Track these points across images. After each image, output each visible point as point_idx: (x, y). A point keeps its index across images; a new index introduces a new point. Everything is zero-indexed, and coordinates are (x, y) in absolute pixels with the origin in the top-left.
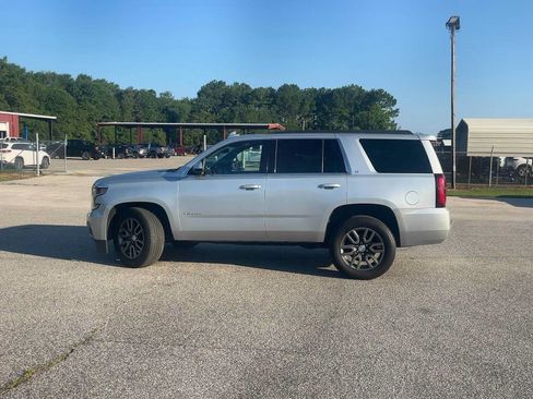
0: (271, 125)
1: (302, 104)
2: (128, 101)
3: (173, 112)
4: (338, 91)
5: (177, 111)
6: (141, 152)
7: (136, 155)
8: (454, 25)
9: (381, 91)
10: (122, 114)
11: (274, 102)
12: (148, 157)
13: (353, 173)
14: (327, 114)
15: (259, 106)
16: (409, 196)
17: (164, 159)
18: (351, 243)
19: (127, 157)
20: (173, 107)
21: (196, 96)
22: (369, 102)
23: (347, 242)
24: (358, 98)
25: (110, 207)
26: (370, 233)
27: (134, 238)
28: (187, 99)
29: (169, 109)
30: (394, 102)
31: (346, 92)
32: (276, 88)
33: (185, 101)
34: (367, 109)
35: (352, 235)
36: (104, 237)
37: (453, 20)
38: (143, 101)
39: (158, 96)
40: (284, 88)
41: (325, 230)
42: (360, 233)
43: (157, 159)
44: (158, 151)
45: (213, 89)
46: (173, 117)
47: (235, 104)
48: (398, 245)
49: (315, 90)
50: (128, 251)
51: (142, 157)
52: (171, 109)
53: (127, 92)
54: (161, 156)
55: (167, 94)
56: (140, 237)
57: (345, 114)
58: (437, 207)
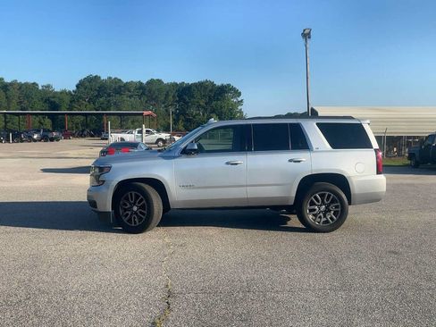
0: (146, 113)
1: (167, 95)
2: (13, 92)
3: (55, 102)
4: (195, 85)
5: (57, 101)
6: (35, 137)
7: (31, 139)
8: (306, 35)
9: (229, 85)
10: (8, 104)
11: (143, 93)
12: (40, 141)
13: (314, 149)
14: (187, 103)
15: (130, 97)
16: (358, 166)
17: (55, 142)
18: (315, 205)
19: (22, 141)
20: (54, 97)
21: (75, 88)
22: (220, 94)
23: (312, 204)
24: (211, 91)
25: (115, 183)
26: (329, 196)
27: (135, 208)
28: (65, 91)
29: (51, 100)
30: (240, 94)
31: (201, 86)
32: (144, 82)
33: (63, 92)
34: (218, 99)
35: (316, 198)
36: (109, 208)
37: (307, 31)
38: (28, 92)
39: (40, 88)
40: (151, 82)
41: (294, 195)
42: (322, 196)
43: (49, 143)
44: (50, 135)
45: (90, 82)
46: (54, 106)
47: (109, 95)
48: (350, 204)
49: (176, 84)
50: (130, 220)
51: (35, 141)
52: (53, 100)
53: (12, 84)
54: (52, 140)
55: (48, 86)
56: (142, 207)
57: (202, 103)
58: (378, 173)
